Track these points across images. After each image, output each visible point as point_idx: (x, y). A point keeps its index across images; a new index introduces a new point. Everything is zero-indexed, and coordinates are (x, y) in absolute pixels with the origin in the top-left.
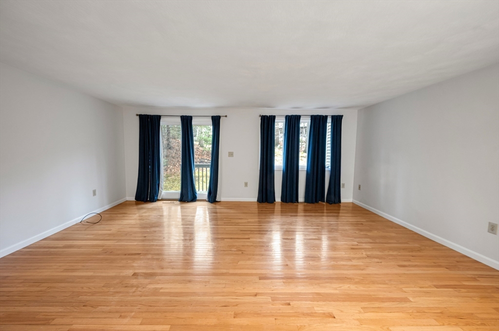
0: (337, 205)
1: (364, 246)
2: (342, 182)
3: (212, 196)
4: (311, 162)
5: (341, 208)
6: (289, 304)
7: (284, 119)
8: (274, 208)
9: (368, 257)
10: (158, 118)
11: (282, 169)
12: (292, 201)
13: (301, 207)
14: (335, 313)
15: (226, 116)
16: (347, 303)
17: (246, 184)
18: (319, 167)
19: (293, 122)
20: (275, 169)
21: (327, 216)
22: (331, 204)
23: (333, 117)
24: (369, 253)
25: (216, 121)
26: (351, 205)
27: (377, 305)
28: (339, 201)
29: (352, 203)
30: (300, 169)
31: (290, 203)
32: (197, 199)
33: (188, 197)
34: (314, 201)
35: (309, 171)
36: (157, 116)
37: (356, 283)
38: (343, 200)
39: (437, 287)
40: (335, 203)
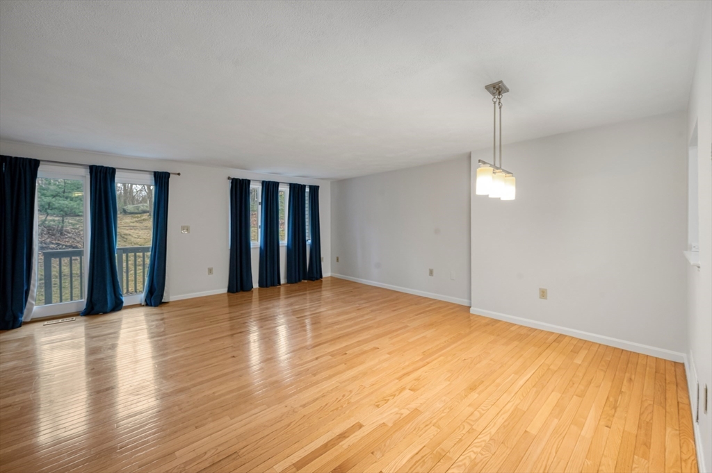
0: (318, 281)
1: (365, 305)
2: (322, 256)
3: (155, 296)
4: (292, 236)
5: (323, 283)
6: (346, 354)
7: (261, 184)
8: (252, 297)
9: (372, 311)
10: (34, 165)
11: (259, 246)
12: (273, 285)
13: (282, 289)
14: (377, 346)
15: (179, 174)
16: (379, 339)
17: (210, 271)
18: (301, 241)
19: (270, 189)
20: (251, 247)
21: (310, 293)
22: (313, 281)
23: (311, 187)
24: (371, 309)
25: (162, 180)
26: (330, 279)
27: (395, 334)
28: (321, 277)
29: (331, 277)
30: (280, 245)
31: (271, 288)
32: (124, 305)
33: (107, 304)
34: (298, 279)
35: (290, 246)
36: (30, 160)
37: (377, 327)
38: (324, 275)
39: (417, 315)
40: (317, 279)
